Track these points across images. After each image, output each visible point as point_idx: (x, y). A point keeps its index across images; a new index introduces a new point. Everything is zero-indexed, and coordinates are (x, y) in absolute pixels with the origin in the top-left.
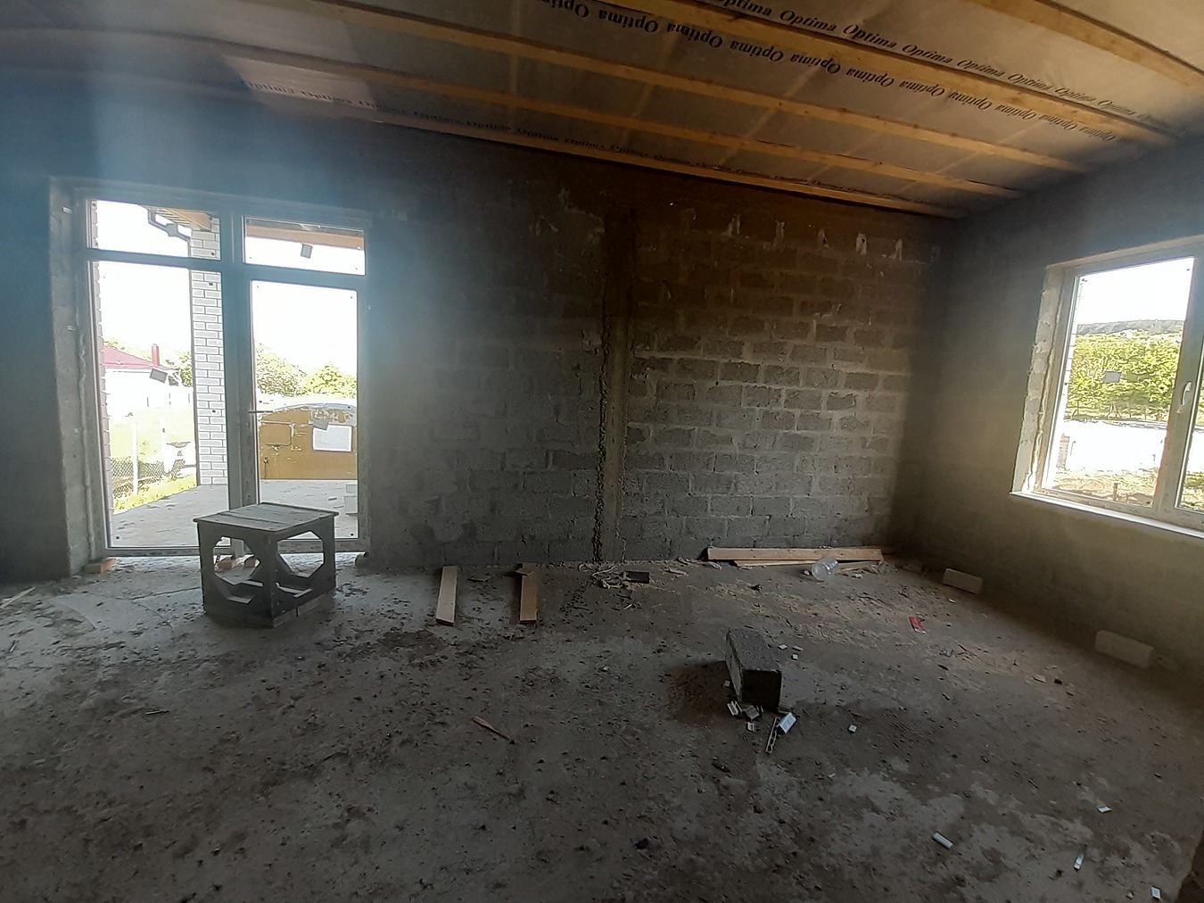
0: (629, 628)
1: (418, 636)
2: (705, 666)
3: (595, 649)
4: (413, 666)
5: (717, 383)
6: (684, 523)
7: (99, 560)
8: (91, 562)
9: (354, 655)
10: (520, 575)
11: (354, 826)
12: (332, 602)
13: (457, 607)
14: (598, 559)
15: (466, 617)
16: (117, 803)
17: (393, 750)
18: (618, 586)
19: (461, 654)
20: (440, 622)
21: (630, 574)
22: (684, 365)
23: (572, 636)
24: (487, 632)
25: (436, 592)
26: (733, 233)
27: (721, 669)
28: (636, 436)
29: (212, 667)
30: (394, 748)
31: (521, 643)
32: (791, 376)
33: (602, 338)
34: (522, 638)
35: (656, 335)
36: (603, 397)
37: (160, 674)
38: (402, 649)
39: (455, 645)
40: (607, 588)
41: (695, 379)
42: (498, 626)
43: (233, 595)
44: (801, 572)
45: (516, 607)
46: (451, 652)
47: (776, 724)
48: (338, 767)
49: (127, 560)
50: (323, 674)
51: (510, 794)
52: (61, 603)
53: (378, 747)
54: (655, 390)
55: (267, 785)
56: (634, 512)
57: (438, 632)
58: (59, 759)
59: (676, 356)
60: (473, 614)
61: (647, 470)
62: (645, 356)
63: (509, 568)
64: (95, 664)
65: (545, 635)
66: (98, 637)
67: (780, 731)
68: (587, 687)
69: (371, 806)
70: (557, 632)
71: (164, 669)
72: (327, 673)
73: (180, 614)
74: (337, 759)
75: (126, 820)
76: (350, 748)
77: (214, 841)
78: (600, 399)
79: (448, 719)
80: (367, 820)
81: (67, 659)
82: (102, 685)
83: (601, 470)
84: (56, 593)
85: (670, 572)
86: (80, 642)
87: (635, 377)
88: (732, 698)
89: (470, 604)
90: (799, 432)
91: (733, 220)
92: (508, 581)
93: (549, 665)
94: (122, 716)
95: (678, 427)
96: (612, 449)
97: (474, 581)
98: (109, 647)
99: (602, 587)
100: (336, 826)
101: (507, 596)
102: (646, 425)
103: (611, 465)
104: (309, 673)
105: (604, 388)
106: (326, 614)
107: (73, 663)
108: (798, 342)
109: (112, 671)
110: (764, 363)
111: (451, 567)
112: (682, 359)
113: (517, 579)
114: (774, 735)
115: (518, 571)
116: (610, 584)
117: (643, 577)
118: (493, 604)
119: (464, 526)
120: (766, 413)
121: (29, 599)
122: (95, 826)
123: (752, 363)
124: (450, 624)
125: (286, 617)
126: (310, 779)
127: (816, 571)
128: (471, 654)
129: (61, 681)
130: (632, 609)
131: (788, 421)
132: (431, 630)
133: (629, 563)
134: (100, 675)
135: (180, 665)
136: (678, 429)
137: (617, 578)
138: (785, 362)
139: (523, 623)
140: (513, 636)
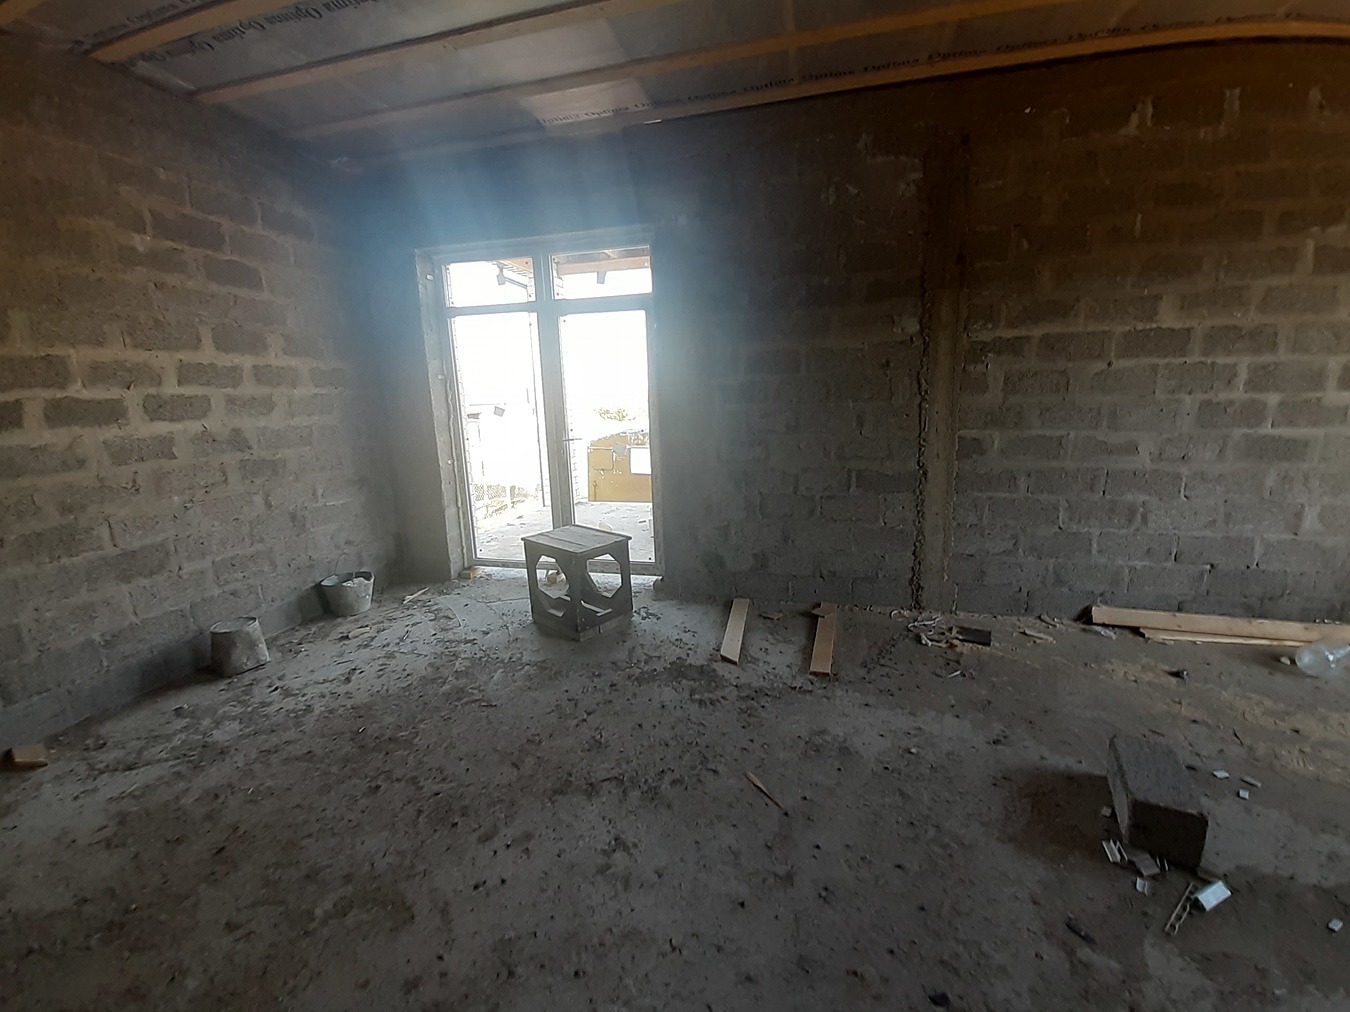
0: (953, 702)
1: (701, 669)
2: (1070, 778)
3: (901, 721)
4: (693, 701)
5: (1109, 364)
6: (1051, 568)
7: (470, 568)
8: (465, 569)
9: (640, 680)
10: (816, 617)
11: (619, 856)
12: (630, 623)
13: (743, 643)
14: (918, 606)
15: (752, 657)
16: (449, 779)
17: (664, 786)
18: (944, 646)
19: (742, 698)
20: (725, 659)
21: (963, 630)
22: (1049, 345)
23: (872, 700)
24: (771, 677)
25: (724, 625)
26: (1138, 127)
27: (1096, 788)
28: (972, 448)
29: (532, 670)
30: (665, 785)
31: (808, 697)
32: (1261, 340)
33: (920, 323)
34: (811, 691)
35: (1004, 306)
36: (924, 399)
37: (496, 671)
38: (684, 681)
39: (736, 686)
40: (926, 645)
41: (1069, 360)
42: (783, 671)
43: (552, 608)
44: (1273, 659)
45: (807, 653)
46: (731, 693)
47: (1191, 893)
48: (614, 791)
49: (488, 569)
50: (614, 693)
51: (776, 875)
52: (443, 601)
53: (650, 781)
54: (1001, 384)
55: (555, 792)
56: (971, 550)
57: (721, 669)
58: (417, 734)
59: (1037, 332)
60: (759, 655)
61: (990, 494)
62: (986, 336)
63: (803, 606)
64: (456, 655)
65: (839, 693)
66: (461, 633)
67: (1197, 905)
68: (887, 768)
69: (637, 841)
70: (854, 692)
71: (500, 668)
72: (616, 693)
73: (516, 619)
74: (614, 783)
75: (451, 797)
76: (626, 775)
77: (509, 835)
78: (918, 402)
79: (720, 768)
80: (631, 855)
81: (439, 649)
82: (458, 674)
83: (921, 494)
84: (441, 593)
85: (1024, 633)
86: (450, 636)
87: (971, 368)
88: (1113, 834)
89: (758, 641)
90: (1276, 432)
91: (1139, 107)
92: (802, 622)
93: (840, 731)
94: (466, 704)
95: (1040, 433)
96: (936, 469)
97: (765, 618)
98: (467, 642)
99: (920, 643)
100: (604, 852)
101: (800, 640)
102: (987, 432)
103: (935, 488)
104: (602, 690)
105: (923, 388)
106: (623, 634)
107: (442, 653)
108: (1275, 281)
109: (467, 663)
110: (1201, 324)
111: (742, 600)
112: (1047, 334)
113: (813, 619)
114: (1184, 908)
115: (814, 612)
116: (931, 640)
117: (982, 638)
118: (780, 647)
119: (755, 555)
120: (1206, 405)
121: (424, 597)
122: (430, 798)
123: (1178, 326)
124: (734, 663)
125: (590, 633)
126: (589, 796)
127: (1305, 660)
128: (753, 699)
129: (432, 666)
130: (961, 679)
131: (1253, 413)
132: (715, 666)
133: (962, 615)
134: (459, 665)
135: (511, 665)
136: (1040, 436)
137: (943, 634)
138: (1249, 318)
139: (815, 674)
140: (800, 688)
